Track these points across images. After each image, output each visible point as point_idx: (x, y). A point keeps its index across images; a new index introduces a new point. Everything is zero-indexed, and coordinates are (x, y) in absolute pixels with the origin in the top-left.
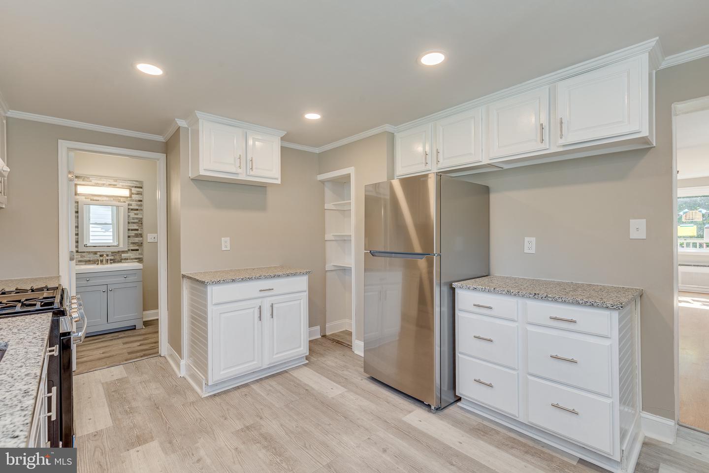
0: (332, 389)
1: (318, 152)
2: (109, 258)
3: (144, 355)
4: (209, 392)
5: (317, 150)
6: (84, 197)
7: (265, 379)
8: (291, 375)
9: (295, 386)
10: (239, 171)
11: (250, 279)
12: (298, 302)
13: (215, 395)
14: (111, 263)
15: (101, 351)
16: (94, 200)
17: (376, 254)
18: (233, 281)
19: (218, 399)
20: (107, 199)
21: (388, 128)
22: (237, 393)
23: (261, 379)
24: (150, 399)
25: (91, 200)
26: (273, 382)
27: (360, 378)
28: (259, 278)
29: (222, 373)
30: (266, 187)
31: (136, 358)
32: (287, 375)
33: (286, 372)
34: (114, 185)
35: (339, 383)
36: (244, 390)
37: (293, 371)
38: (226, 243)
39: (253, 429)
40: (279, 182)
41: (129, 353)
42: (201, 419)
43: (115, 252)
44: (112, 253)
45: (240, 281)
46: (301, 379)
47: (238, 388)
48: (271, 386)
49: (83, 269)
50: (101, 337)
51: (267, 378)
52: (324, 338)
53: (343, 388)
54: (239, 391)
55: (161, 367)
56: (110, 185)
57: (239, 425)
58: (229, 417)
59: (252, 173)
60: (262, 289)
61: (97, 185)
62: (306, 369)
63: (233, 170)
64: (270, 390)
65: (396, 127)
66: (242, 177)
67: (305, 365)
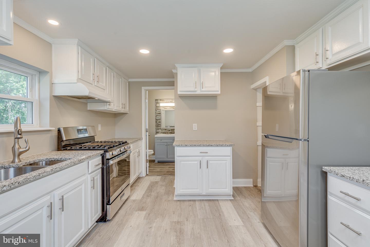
0: (235, 220)
1: (251, 71)
2: (170, 132)
3: (171, 174)
4: (177, 198)
5: (250, 70)
6: (162, 108)
7: (205, 201)
8: (219, 203)
9: (216, 210)
10: (196, 90)
11: (195, 146)
12: (225, 162)
13: (179, 200)
14: (171, 134)
15: (160, 169)
16: (165, 109)
17: (270, 137)
18: (186, 146)
19: (178, 203)
20: (169, 108)
21: (287, 42)
22: (187, 203)
23: (203, 200)
24: (158, 193)
25: (165, 108)
26: (207, 204)
27: (258, 221)
28: (200, 146)
29: (181, 190)
30: (217, 96)
31: (167, 175)
32: (217, 202)
33: (218, 200)
34: (172, 102)
35: (242, 218)
36: (192, 203)
37: (221, 201)
38: (195, 127)
39: (179, 224)
40: (219, 93)
41: (167, 172)
42: (165, 210)
43: (172, 129)
44: (171, 130)
45: (190, 146)
46: (222, 207)
47: (190, 200)
48: (205, 205)
49: (162, 136)
50: (165, 163)
51: (206, 200)
52: (255, 187)
53: (242, 222)
54: (190, 202)
55: (172, 181)
56: (170, 102)
57: (175, 219)
58: (175, 214)
59: (203, 90)
60: (202, 152)
61: (166, 102)
62: (230, 202)
63: (193, 89)
64: (202, 207)
65: (294, 40)
66: (199, 92)
67: (231, 200)
